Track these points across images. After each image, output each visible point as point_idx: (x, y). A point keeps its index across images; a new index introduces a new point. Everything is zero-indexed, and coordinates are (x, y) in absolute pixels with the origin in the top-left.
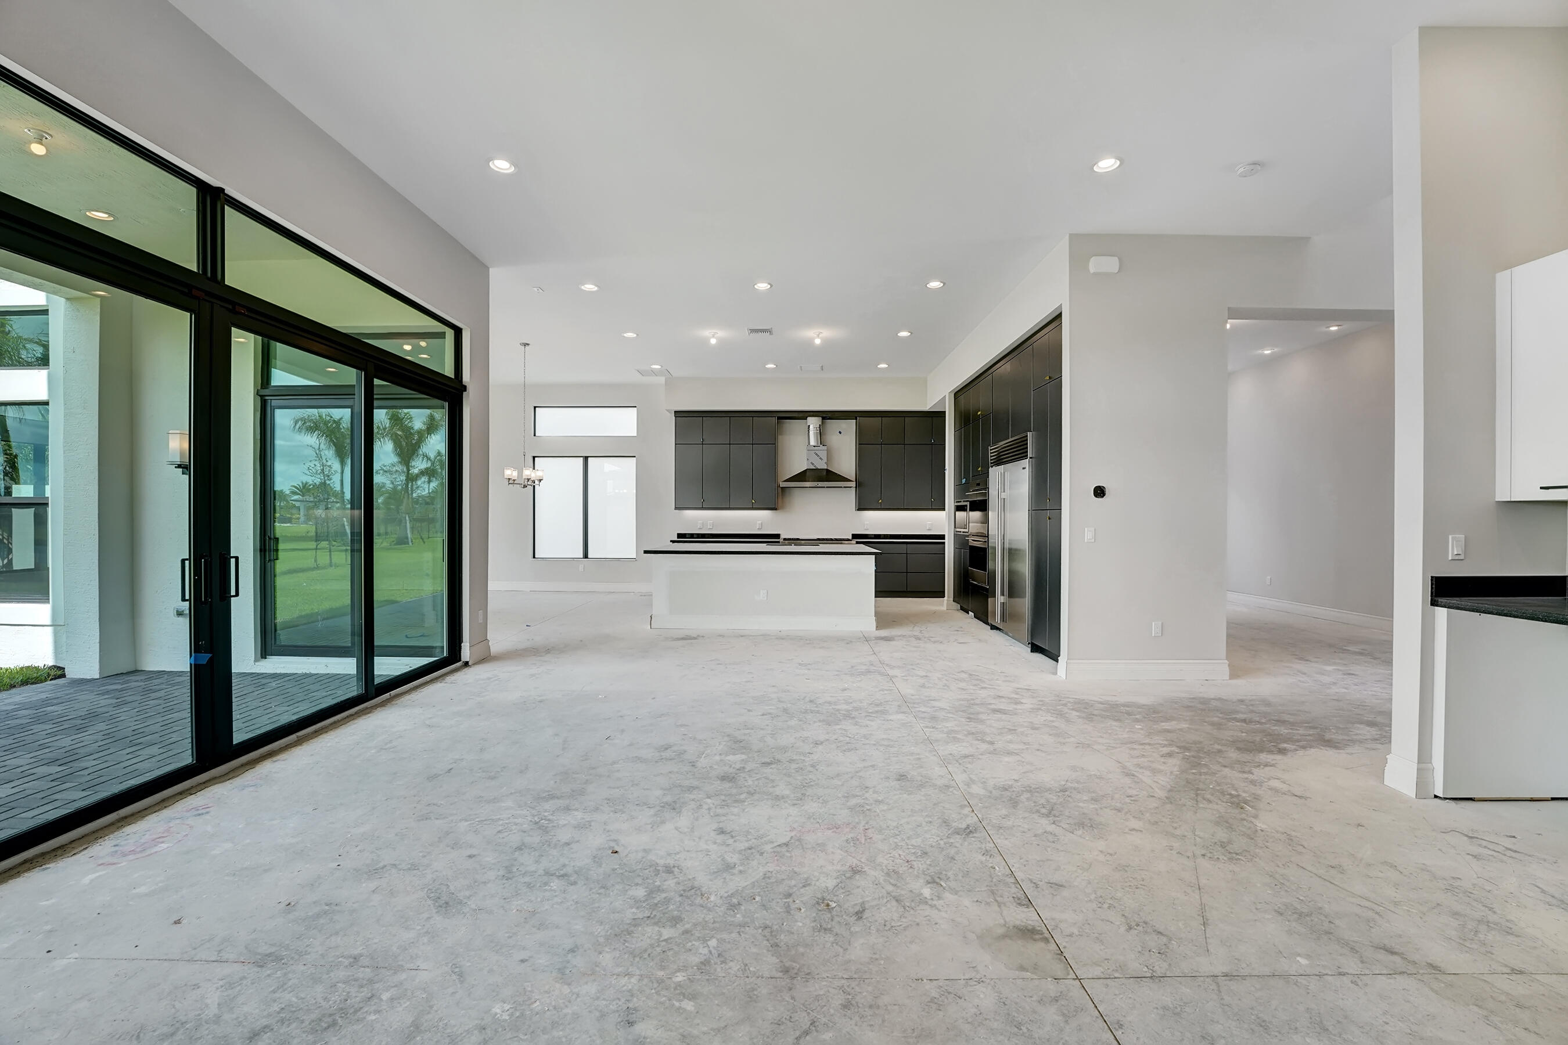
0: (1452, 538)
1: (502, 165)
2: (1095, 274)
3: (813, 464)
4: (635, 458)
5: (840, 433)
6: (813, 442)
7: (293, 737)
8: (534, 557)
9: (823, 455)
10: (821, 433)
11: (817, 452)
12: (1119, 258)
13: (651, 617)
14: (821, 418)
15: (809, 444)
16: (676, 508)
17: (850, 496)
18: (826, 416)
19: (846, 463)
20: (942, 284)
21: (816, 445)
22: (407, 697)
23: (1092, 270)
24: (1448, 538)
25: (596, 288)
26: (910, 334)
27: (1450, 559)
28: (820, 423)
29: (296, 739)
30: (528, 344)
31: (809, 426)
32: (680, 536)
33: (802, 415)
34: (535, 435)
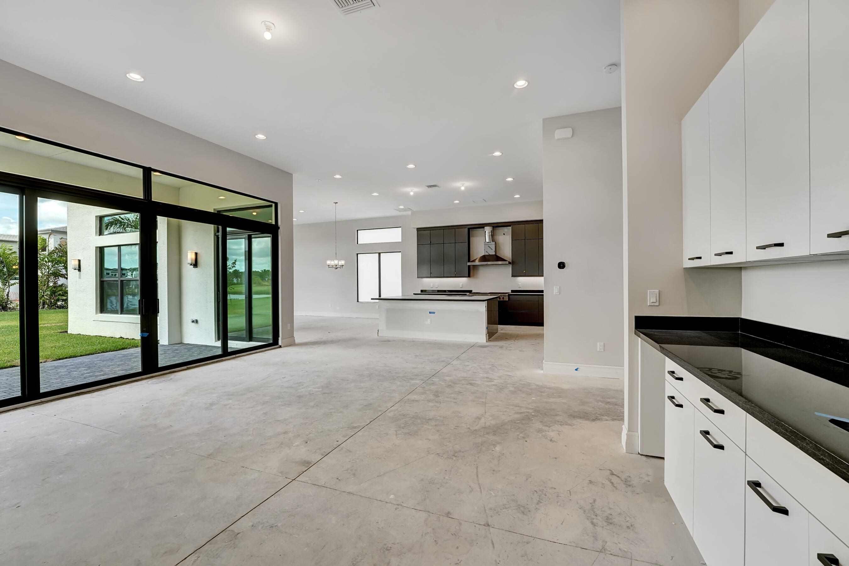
0: (649, 291)
1: (261, 137)
2: (558, 139)
3: (487, 252)
4: (401, 253)
5: (504, 234)
6: (487, 241)
7: (185, 367)
8: (358, 301)
9: (493, 247)
10: (493, 236)
11: (490, 246)
12: (572, 128)
13: (378, 330)
14: (492, 227)
15: (486, 241)
16: (418, 277)
17: (509, 269)
18: (496, 226)
19: (507, 251)
20: (501, 154)
21: (489, 241)
22: (242, 358)
23: (556, 138)
24: (647, 291)
25: (341, 177)
26: (513, 179)
27: (648, 305)
28: (492, 230)
29: (186, 368)
30: (337, 203)
31: (485, 232)
32: (422, 291)
33: (482, 226)
34: (357, 244)
